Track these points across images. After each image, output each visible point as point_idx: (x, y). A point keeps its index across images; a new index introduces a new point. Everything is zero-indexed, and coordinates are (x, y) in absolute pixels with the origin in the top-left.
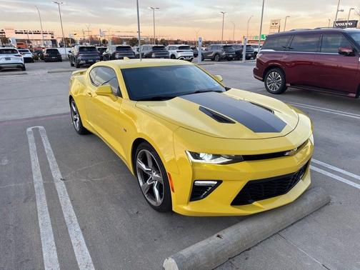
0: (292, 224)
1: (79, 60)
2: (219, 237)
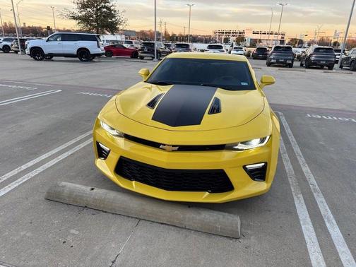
0: (162, 224)
1: (271, 59)
2: (93, 189)
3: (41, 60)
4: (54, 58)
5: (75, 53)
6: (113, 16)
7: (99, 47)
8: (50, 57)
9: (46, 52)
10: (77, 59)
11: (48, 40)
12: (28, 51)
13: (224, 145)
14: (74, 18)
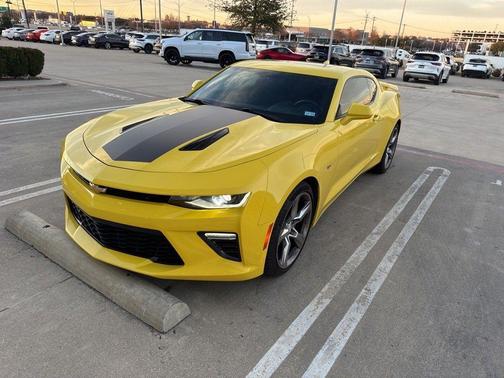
2: (47, 226)
3: (176, 64)
4: (194, 63)
5: (217, 58)
6: (278, 7)
7: (247, 50)
8: (188, 61)
9: (182, 54)
10: (218, 66)
11: (186, 39)
12: (162, 52)
13: (169, 197)
14: (226, 9)
